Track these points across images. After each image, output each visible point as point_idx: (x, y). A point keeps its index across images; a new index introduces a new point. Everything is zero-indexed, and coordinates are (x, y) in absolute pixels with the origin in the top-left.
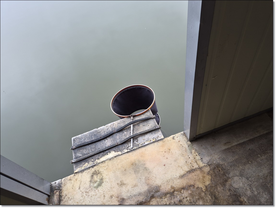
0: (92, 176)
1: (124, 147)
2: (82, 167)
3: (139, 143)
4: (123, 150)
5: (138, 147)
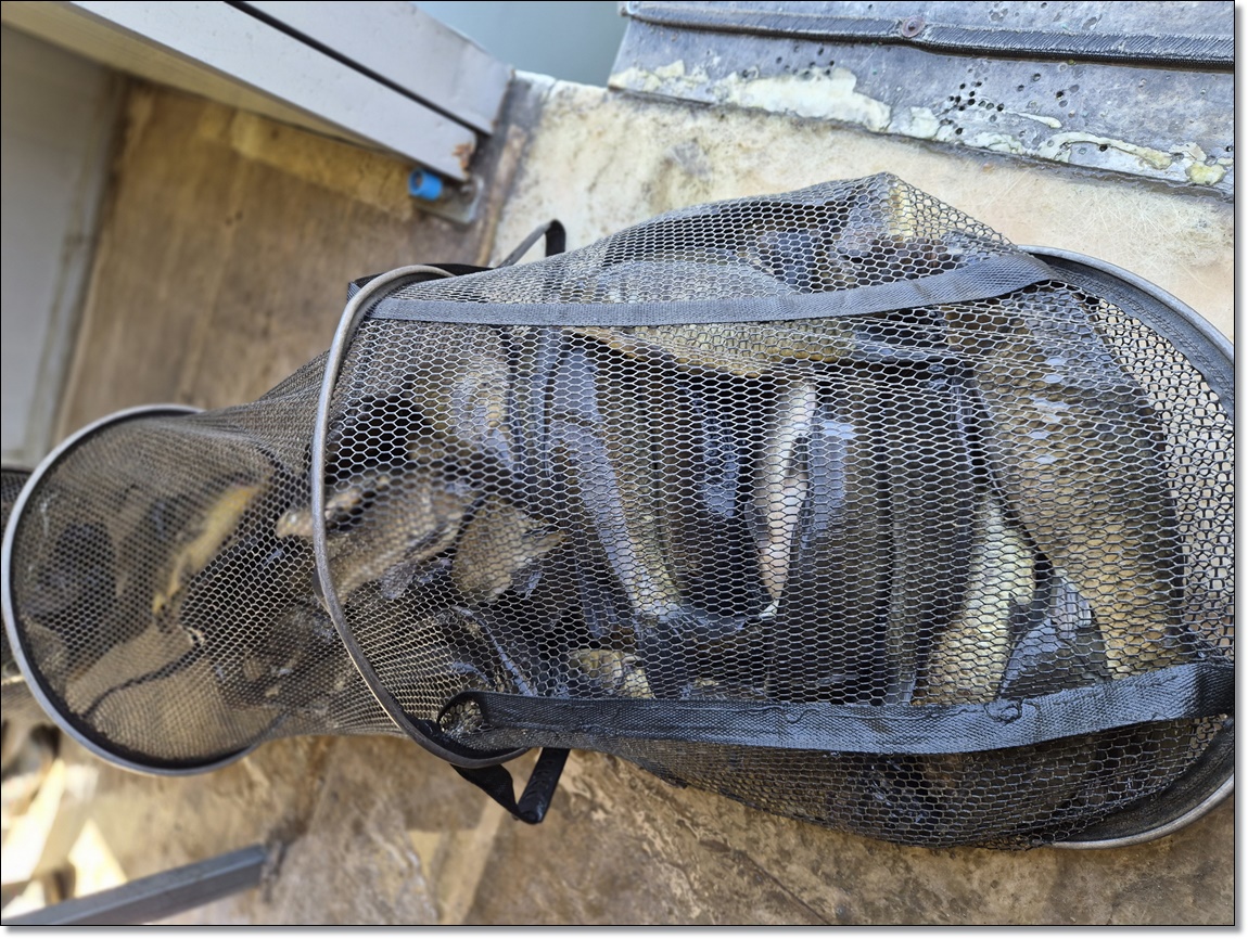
0: (668, 163)
1: (934, 87)
2: (651, 71)
3: (1056, 124)
4: (914, 109)
5: (1030, 151)
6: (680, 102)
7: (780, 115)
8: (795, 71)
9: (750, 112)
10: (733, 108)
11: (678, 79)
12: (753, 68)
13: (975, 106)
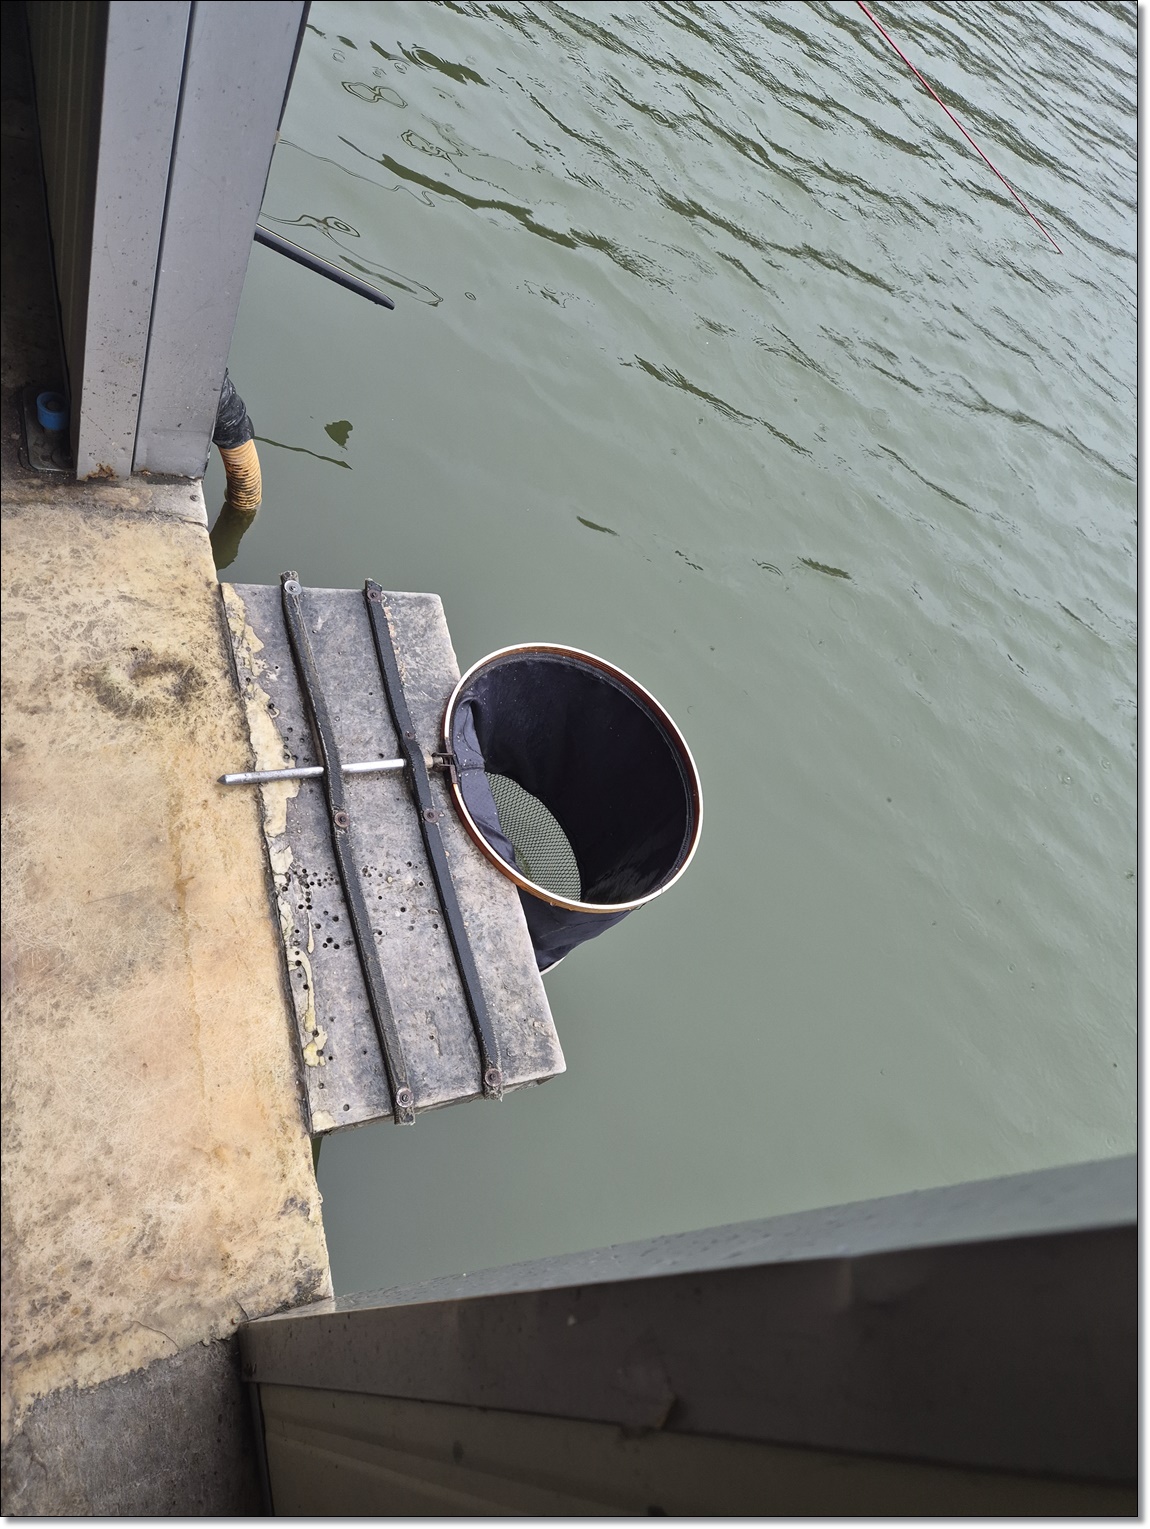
0: (176, 667)
1: (308, 855)
2: (247, 621)
3: (311, 950)
4: (289, 849)
5: (288, 943)
6: (231, 658)
7: (251, 749)
8: (286, 746)
9: (244, 723)
10: (242, 706)
11: (248, 649)
12: (277, 712)
13: (305, 890)
